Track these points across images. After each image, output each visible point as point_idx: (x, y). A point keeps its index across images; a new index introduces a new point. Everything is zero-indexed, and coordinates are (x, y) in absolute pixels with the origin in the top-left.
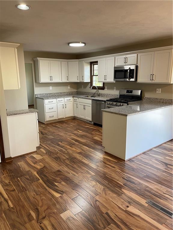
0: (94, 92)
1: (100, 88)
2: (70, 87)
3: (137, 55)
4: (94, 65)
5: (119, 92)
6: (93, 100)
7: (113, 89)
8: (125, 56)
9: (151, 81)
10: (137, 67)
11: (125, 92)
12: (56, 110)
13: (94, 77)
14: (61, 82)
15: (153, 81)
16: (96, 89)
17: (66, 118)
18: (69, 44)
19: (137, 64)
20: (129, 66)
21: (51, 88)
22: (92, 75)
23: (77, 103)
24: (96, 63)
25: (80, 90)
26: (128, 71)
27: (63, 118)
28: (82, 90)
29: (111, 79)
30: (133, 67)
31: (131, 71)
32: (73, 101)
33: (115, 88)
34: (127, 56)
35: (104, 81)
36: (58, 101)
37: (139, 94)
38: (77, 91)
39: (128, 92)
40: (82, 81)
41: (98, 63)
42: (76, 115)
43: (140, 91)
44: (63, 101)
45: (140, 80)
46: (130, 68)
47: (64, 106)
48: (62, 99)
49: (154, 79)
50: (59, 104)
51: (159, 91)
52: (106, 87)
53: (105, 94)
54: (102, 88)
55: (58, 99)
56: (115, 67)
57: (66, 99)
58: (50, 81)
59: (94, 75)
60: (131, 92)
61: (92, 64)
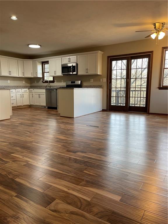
0: (46, 85)
1: (50, 82)
2: (25, 82)
3: (77, 56)
4: (45, 64)
5: (66, 83)
6: (46, 89)
7: (61, 82)
8: (69, 57)
9: (86, 74)
10: (77, 64)
11: (70, 83)
12: (15, 99)
13: (45, 73)
14: (18, 77)
15: (88, 73)
16: (48, 83)
17: (24, 106)
18: (28, 45)
19: (77, 62)
20: (72, 64)
21: (9, 81)
22: (44, 72)
23: (32, 93)
24: (47, 62)
25: (34, 84)
26: (72, 67)
27: (21, 106)
28: (36, 84)
29: (59, 73)
30: (74, 65)
31: (74, 67)
32: (29, 92)
33: (62, 80)
34: (70, 57)
35: (54, 75)
36: (17, 91)
37: (80, 83)
38: (31, 86)
39: (72, 82)
40: (35, 76)
41: (49, 63)
42: (32, 104)
43: (80, 82)
44: (21, 92)
45: (80, 73)
46: (72, 65)
47: (22, 96)
48: (20, 90)
49: (88, 72)
50: (18, 94)
51: (92, 80)
52: (55, 81)
53: (55, 86)
54: (53, 82)
55: (17, 90)
56: (62, 65)
57: (23, 90)
58: (9, 75)
59: (45, 72)
60: (74, 82)
61: (43, 63)
